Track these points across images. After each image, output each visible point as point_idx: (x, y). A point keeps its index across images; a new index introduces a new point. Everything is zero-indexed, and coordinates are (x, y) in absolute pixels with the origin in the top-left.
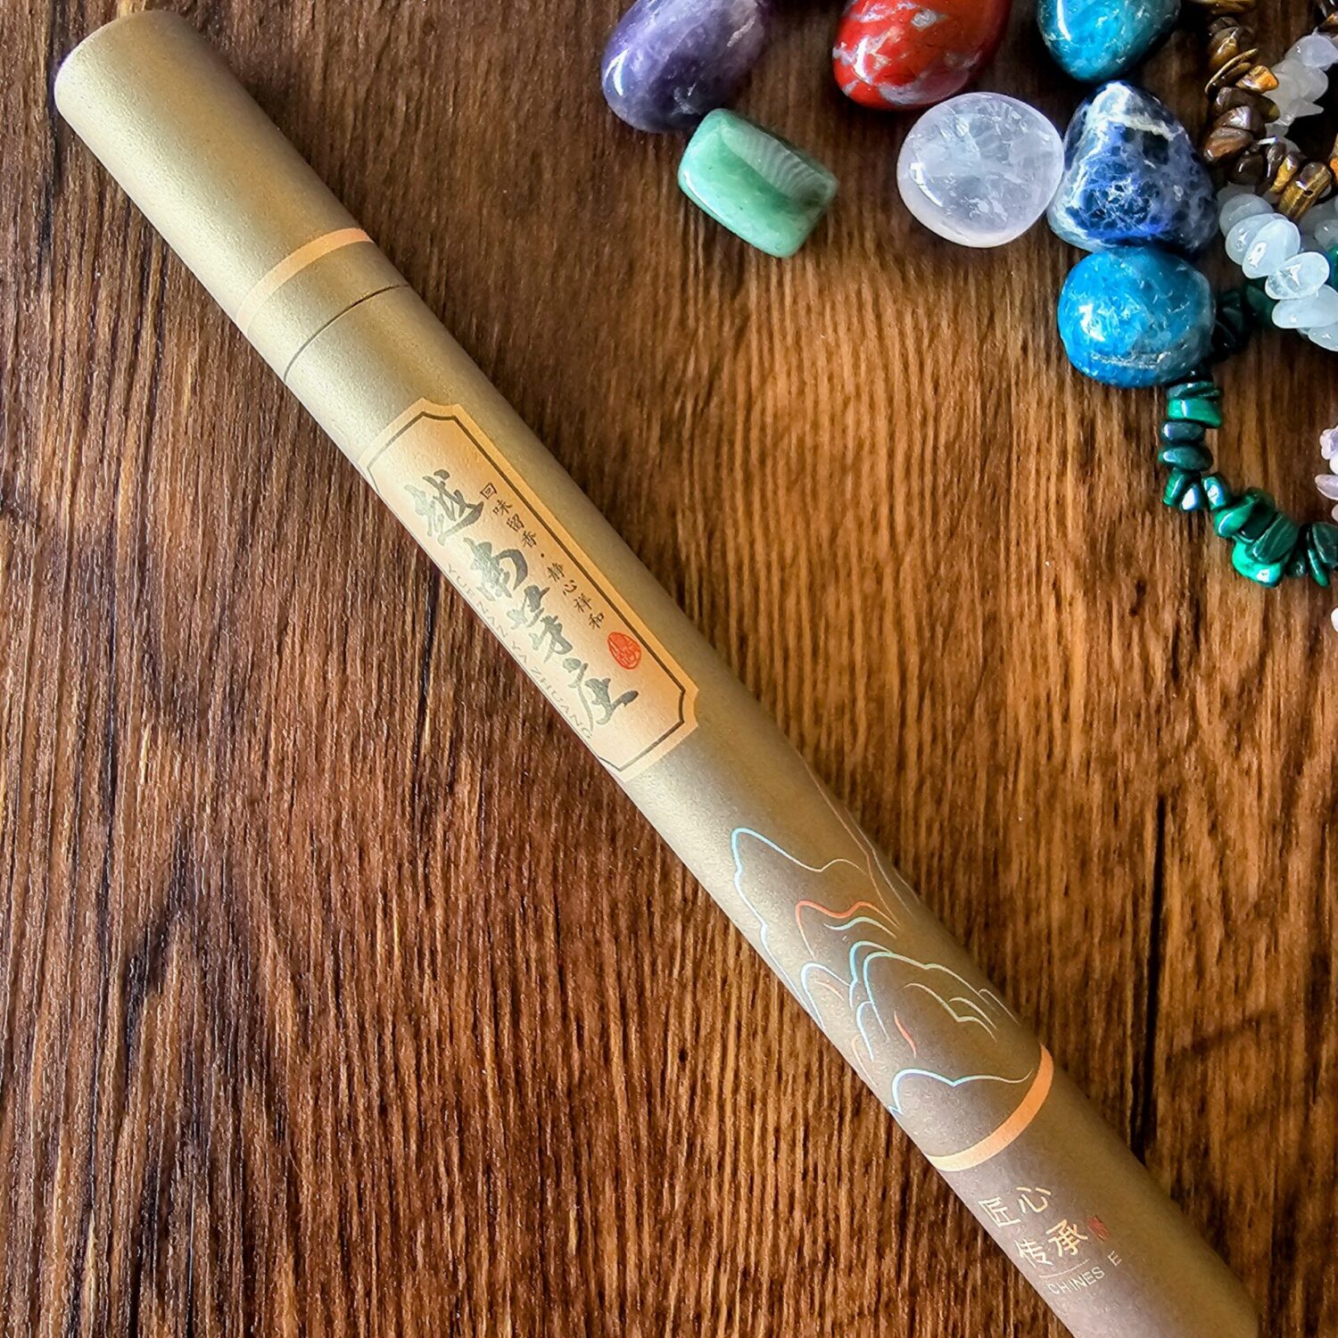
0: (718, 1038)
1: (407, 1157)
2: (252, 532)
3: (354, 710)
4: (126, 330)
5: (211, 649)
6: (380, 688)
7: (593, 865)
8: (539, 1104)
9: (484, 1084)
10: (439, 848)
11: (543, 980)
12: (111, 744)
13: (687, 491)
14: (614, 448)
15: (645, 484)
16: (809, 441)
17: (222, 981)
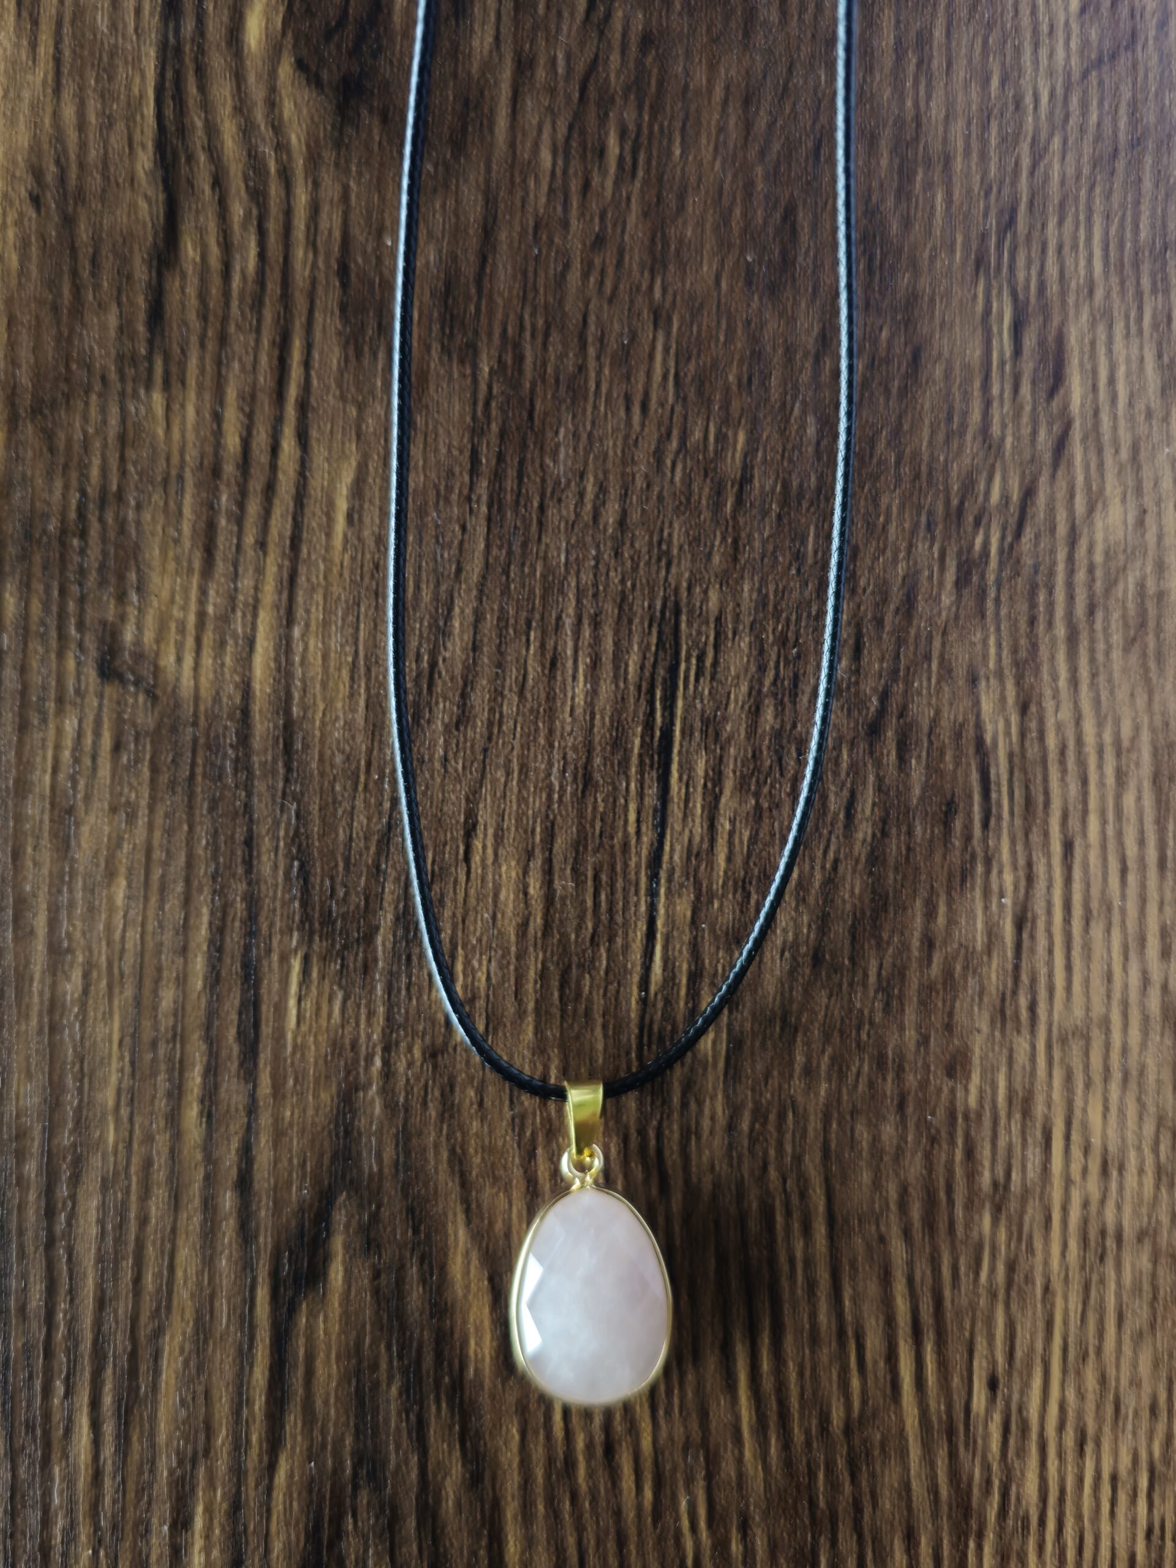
0: (1038, 1361)
1: (639, 1508)
2: (429, 704)
3: (564, 936)
4: (261, 438)
5: (378, 853)
6: (596, 904)
7: (875, 1140)
8: (808, 1444)
9: (738, 1418)
10: (676, 1116)
11: (811, 1286)
12: (251, 975)
13: (992, 651)
14: (896, 596)
15: (937, 644)
16: (1151, 587)
17: (400, 1282)
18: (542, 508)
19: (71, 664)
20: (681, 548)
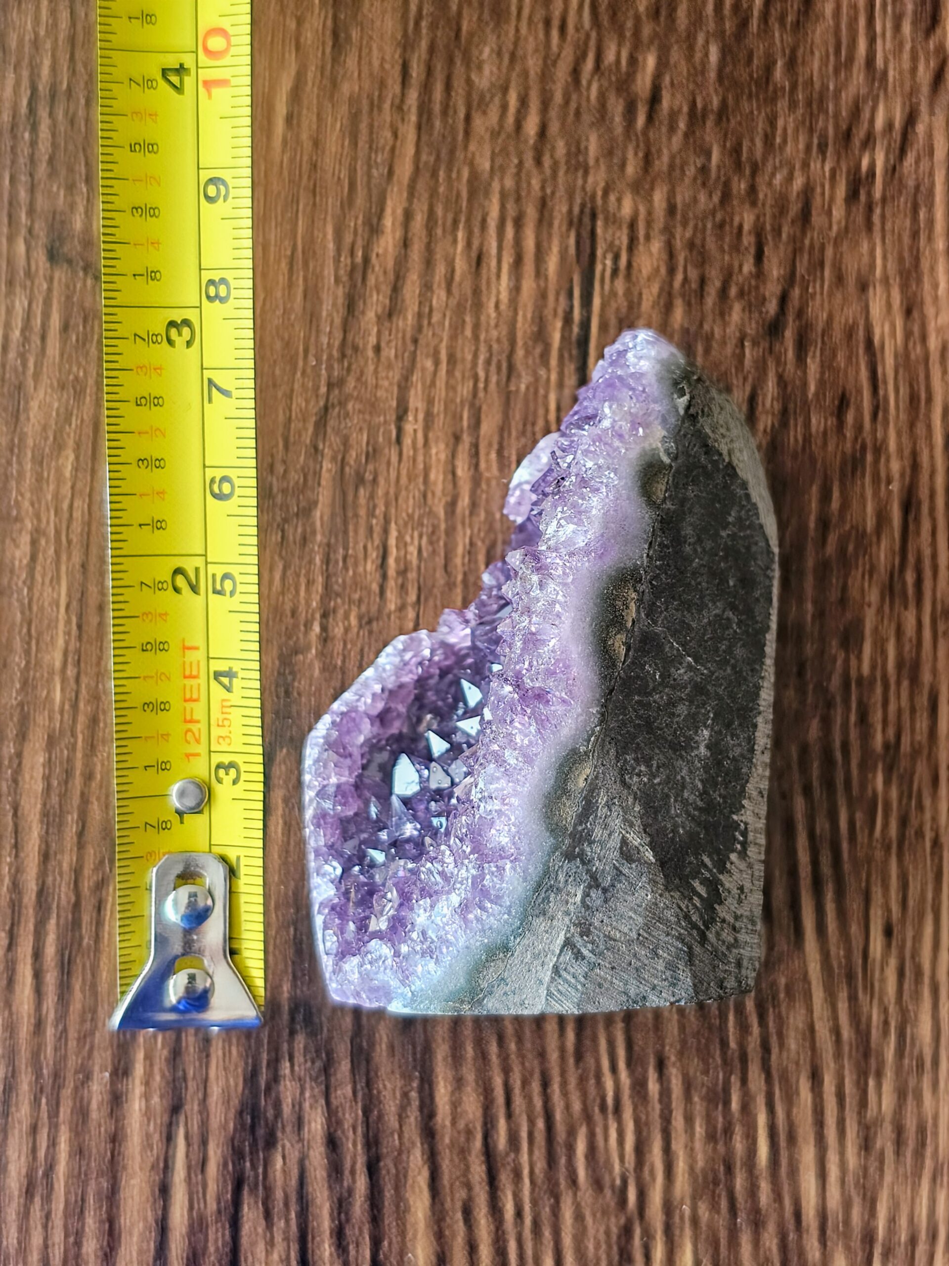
18: (468, 118)
19: (21, 248)
20: (597, 160)
